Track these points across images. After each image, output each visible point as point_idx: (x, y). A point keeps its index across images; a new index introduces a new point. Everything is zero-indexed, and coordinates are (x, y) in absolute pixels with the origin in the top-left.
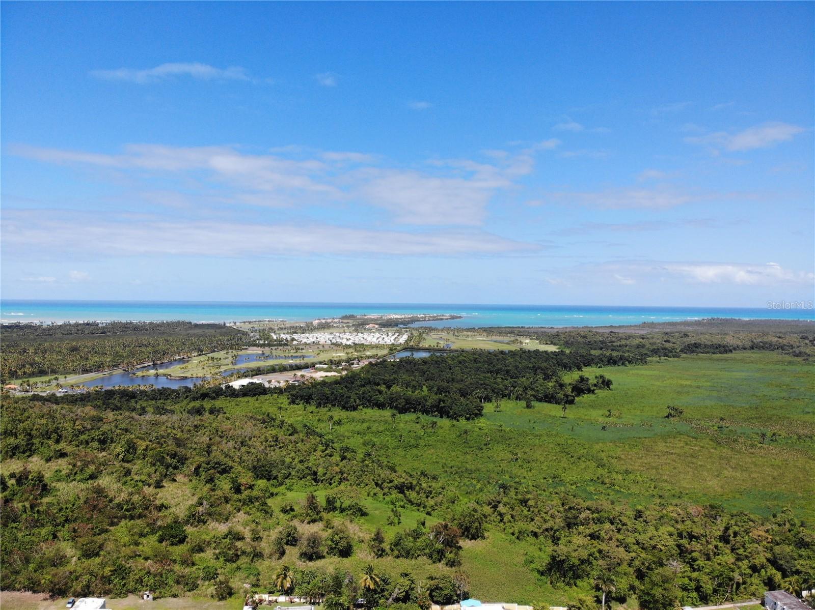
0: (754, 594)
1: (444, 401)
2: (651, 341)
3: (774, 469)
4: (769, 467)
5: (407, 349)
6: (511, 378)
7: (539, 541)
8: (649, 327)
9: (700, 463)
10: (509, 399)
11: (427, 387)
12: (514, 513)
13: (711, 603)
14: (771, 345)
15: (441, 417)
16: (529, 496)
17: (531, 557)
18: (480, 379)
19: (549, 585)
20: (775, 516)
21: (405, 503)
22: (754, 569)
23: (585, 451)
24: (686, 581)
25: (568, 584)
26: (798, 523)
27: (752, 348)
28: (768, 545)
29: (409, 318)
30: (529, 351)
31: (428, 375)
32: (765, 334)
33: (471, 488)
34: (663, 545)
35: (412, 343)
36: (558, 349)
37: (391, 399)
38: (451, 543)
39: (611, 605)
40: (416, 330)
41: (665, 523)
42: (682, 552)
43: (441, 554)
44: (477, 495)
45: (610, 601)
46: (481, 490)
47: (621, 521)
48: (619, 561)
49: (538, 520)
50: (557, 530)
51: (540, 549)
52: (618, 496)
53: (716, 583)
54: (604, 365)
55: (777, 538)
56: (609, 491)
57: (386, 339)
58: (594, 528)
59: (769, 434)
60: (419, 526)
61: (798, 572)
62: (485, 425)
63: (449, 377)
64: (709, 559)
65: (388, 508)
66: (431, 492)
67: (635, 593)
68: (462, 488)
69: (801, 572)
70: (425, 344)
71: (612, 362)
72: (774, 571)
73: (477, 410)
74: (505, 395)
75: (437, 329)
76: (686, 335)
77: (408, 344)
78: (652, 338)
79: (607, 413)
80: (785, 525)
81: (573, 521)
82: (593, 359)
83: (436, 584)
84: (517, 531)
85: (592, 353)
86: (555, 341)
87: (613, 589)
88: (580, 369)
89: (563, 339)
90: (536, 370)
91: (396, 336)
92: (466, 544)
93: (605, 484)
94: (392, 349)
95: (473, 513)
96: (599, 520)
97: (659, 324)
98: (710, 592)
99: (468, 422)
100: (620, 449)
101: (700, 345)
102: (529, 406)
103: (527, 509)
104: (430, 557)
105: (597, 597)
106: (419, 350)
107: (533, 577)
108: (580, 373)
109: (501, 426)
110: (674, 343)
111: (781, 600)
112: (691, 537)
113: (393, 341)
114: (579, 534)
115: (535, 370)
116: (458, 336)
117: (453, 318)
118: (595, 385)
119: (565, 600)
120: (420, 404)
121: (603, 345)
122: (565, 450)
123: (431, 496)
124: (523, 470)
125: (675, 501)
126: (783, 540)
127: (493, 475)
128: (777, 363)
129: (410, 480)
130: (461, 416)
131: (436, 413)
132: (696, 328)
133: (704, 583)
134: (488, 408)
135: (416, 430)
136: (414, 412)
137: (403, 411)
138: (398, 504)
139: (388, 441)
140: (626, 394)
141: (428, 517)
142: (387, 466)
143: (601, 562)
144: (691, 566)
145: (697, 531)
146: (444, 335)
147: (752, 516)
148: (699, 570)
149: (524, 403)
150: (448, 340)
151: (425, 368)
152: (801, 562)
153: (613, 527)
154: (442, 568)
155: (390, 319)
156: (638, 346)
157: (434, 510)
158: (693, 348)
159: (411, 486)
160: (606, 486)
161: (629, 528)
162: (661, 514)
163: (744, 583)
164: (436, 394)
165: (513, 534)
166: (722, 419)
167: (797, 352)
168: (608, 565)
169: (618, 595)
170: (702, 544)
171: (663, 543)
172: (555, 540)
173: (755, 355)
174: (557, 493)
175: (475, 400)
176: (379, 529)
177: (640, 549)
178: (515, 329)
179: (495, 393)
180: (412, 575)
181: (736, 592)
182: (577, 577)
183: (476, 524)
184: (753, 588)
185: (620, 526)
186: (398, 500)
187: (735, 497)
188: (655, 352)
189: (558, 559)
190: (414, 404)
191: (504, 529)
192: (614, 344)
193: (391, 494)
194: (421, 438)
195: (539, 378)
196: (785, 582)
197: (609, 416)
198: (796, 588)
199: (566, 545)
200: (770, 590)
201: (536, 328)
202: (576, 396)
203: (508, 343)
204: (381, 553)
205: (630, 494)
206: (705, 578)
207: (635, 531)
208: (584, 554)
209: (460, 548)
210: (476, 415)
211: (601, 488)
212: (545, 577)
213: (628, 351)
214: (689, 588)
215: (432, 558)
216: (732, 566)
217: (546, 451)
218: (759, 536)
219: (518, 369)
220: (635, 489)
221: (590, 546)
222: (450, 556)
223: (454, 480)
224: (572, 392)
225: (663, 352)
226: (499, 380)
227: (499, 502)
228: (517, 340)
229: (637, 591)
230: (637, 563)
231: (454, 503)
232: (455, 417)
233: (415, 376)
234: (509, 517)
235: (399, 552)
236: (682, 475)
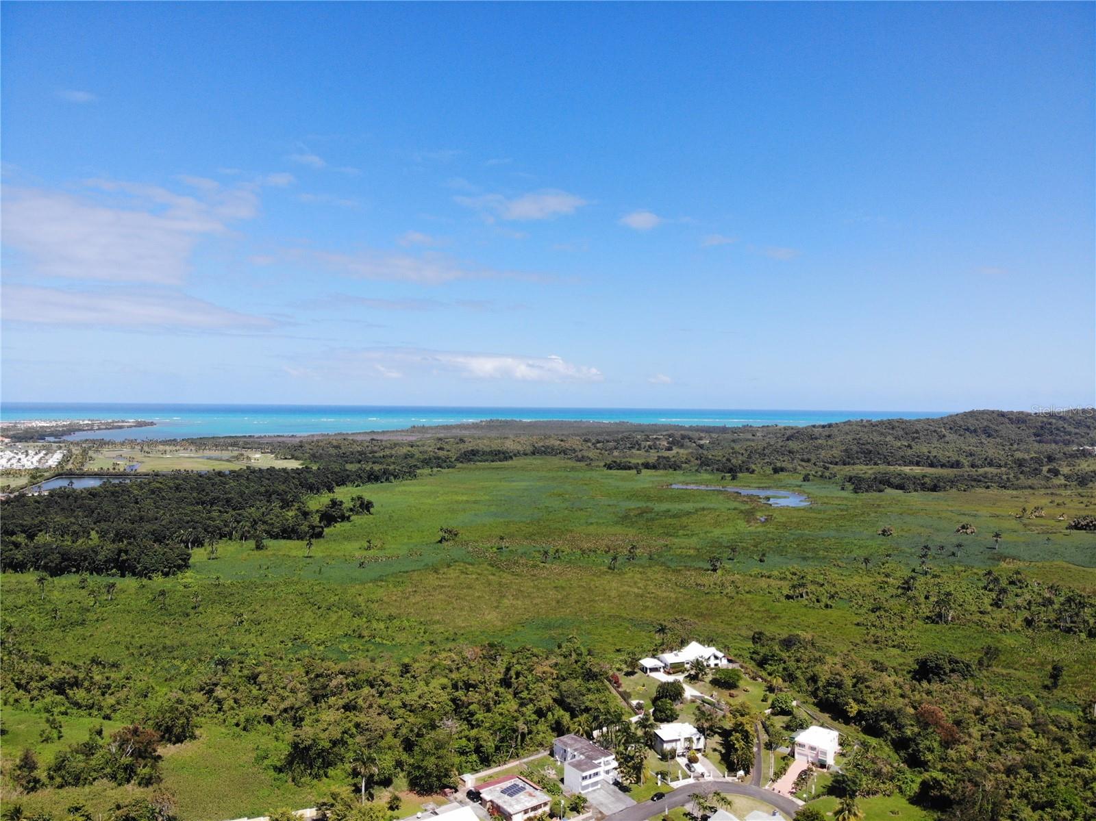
0: (541, 745)
1: (126, 552)
2: (421, 449)
3: (557, 591)
4: (552, 590)
5: (61, 475)
6: (234, 509)
7: (274, 727)
8: (419, 432)
9: (477, 594)
10: (230, 539)
11: (97, 532)
12: (238, 696)
13: (493, 764)
14: (553, 450)
15: (123, 575)
16: (260, 669)
17: (265, 751)
18: (186, 515)
19: (290, 784)
20: (560, 647)
21: (68, 708)
22: (540, 713)
23: (337, 598)
24: (464, 742)
25: (317, 777)
26: (585, 652)
27: (533, 453)
28: (554, 682)
29: (64, 426)
30: (260, 469)
31: (99, 514)
32: (547, 437)
33: (173, 672)
34: (435, 702)
35: (70, 466)
36: (302, 464)
37: (36, 555)
38: (145, 753)
39: (372, 791)
40: (78, 444)
41: (437, 674)
42: (458, 707)
43: (130, 772)
44: (181, 680)
45: (372, 787)
46: (188, 672)
47: (382, 680)
48: (382, 733)
49: (273, 700)
50: (300, 708)
51: (277, 739)
52: (380, 650)
53: (498, 738)
54: (363, 483)
55: (563, 673)
56: (368, 645)
57: (24, 460)
58: (349, 695)
59: (551, 552)
60: (93, 736)
61: (587, 710)
62: (193, 580)
63: (135, 515)
64: (489, 710)
65: (41, 718)
66: (109, 687)
67: (402, 770)
68: (158, 674)
69: (591, 709)
70: (93, 467)
71: (373, 478)
72: (562, 712)
73: (181, 559)
74: (224, 535)
75: (113, 443)
76: (462, 441)
77: (62, 467)
78: (423, 446)
79: (366, 545)
80: (571, 655)
81: (320, 692)
82: (348, 476)
83: (125, 814)
84: (243, 720)
85: (347, 468)
86: (297, 454)
87: (375, 770)
88: (330, 490)
89: (308, 451)
90: (270, 496)
91: (42, 455)
92: (167, 751)
93: (363, 637)
94: (36, 476)
95: (176, 705)
96: (355, 685)
97: (431, 428)
98: (492, 751)
99: (167, 579)
100: (382, 590)
101: (478, 452)
102: (259, 547)
103: (257, 687)
104: (112, 778)
105: (355, 785)
106: (82, 475)
107: (267, 777)
108: (331, 495)
109: (218, 578)
110: (448, 451)
111: (571, 746)
112: (468, 686)
113: (36, 464)
114: (329, 708)
115: (268, 495)
116: (148, 453)
117: (139, 425)
118: (351, 510)
119: (313, 799)
120: (86, 559)
121: (361, 457)
122: (308, 600)
123: (110, 691)
124: (251, 636)
125: (450, 645)
126: (570, 674)
127: (206, 649)
128: (560, 469)
129: (74, 673)
130: (157, 570)
131: (114, 570)
132: (473, 431)
133: (485, 740)
134: (198, 555)
135: (79, 599)
136: (77, 572)
137: (57, 571)
138: (56, 710)
139: (33, 620)
140: (390, 517)
141: (106, 722)
142: (33, 656)
143: (359, 739)
144: (469, 722)
145: (475, 677)
146: (126, 451)
147: (535, 650)
148: (478, 726)
149: (252, 543)
150: (131, 459)
151: (93, 503)
152: (590, 697)
153: (373, 691)
154: (133, 790)
155: (30, 428)
156: (406, 456)
157: (115, 711)
158: (470, 456)
159: (77, 681)
160: (364, 640)
161: (393, 688)
162: (432, 664)
163: (530, 732)
164: (114, 541)
165: (237, 725)
166: (502, 538)
167: (580, 456)
168: (367, 740)
169: (382, 777)
170: (480, 693)
171: (435, 699)
172: (297, 722)
173: (537, 461)
174: (299, 660)
175: (178, 545)
176: (28, 750)
177: (408, 713)
178: (239, 440)
179: (208, 532)
180: (86, 808)
181: (521, 745)
182: (328, 764)
183: (182, 721)
184: (539, 737)
185: (382, 688)
186: (57, 704)
187: (516, 630)
188: (426, 462)
189: (301, 746)
190: (75, 560)
191: (225, 721)
192: (376, 455)
193: (43, 697)
194: (88, 610)
195: (275, 506)
196: (574, 723)
197: (369, 548)
198: (586, 728)
199: (313, 726)
200: (558, 736)
201: (270, 437)
202: (326, 526)
203: (228, 461)
204: (33, 785)
205: (395, 646)
206: (485, 734)
207: (402, 690)
208: (336, 733)
209: (159, 757)
210: (179, 567)
211: (357, 643)
212: (284, 774)
213: (394, 463)
214: (467, 750)
215: (116, 779)
216: (516, 714)
217: (284, 606)
218: (544, 673)
219: (244, 496)
220: (401, 638)
221: (344, 721)
222: (144, 771)
223: (146, 664)
224: (320, 522)
225: (437, 462)
226: (215, 514)
227: (216, 685)
228: (242, 455)
229: (406, 767)
230: (404, 731)
231: (146, 696)
232: (145, 573)
233: (76, 517)
234: (232, 702)
235: (63, 778)
236: (457, 612)
